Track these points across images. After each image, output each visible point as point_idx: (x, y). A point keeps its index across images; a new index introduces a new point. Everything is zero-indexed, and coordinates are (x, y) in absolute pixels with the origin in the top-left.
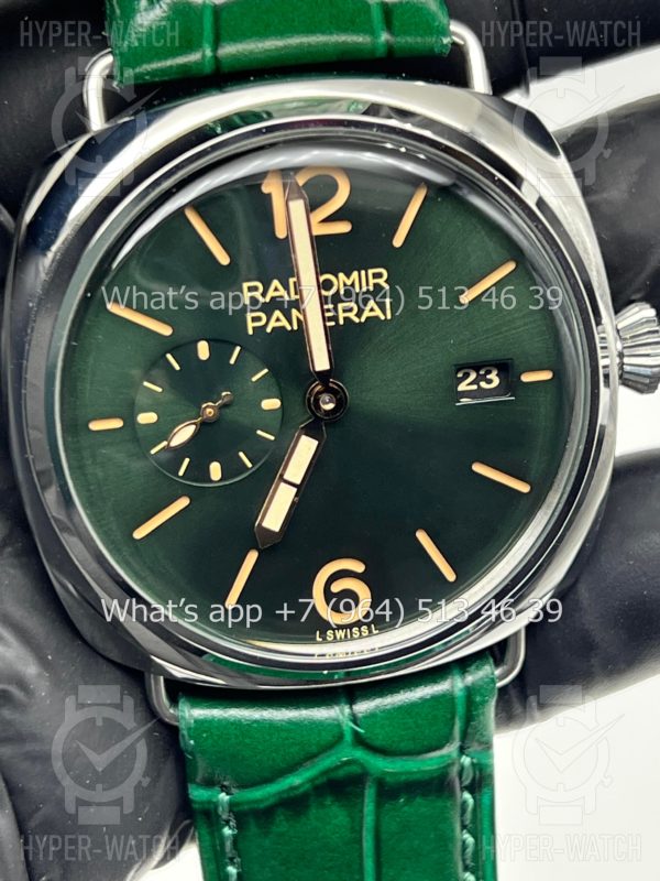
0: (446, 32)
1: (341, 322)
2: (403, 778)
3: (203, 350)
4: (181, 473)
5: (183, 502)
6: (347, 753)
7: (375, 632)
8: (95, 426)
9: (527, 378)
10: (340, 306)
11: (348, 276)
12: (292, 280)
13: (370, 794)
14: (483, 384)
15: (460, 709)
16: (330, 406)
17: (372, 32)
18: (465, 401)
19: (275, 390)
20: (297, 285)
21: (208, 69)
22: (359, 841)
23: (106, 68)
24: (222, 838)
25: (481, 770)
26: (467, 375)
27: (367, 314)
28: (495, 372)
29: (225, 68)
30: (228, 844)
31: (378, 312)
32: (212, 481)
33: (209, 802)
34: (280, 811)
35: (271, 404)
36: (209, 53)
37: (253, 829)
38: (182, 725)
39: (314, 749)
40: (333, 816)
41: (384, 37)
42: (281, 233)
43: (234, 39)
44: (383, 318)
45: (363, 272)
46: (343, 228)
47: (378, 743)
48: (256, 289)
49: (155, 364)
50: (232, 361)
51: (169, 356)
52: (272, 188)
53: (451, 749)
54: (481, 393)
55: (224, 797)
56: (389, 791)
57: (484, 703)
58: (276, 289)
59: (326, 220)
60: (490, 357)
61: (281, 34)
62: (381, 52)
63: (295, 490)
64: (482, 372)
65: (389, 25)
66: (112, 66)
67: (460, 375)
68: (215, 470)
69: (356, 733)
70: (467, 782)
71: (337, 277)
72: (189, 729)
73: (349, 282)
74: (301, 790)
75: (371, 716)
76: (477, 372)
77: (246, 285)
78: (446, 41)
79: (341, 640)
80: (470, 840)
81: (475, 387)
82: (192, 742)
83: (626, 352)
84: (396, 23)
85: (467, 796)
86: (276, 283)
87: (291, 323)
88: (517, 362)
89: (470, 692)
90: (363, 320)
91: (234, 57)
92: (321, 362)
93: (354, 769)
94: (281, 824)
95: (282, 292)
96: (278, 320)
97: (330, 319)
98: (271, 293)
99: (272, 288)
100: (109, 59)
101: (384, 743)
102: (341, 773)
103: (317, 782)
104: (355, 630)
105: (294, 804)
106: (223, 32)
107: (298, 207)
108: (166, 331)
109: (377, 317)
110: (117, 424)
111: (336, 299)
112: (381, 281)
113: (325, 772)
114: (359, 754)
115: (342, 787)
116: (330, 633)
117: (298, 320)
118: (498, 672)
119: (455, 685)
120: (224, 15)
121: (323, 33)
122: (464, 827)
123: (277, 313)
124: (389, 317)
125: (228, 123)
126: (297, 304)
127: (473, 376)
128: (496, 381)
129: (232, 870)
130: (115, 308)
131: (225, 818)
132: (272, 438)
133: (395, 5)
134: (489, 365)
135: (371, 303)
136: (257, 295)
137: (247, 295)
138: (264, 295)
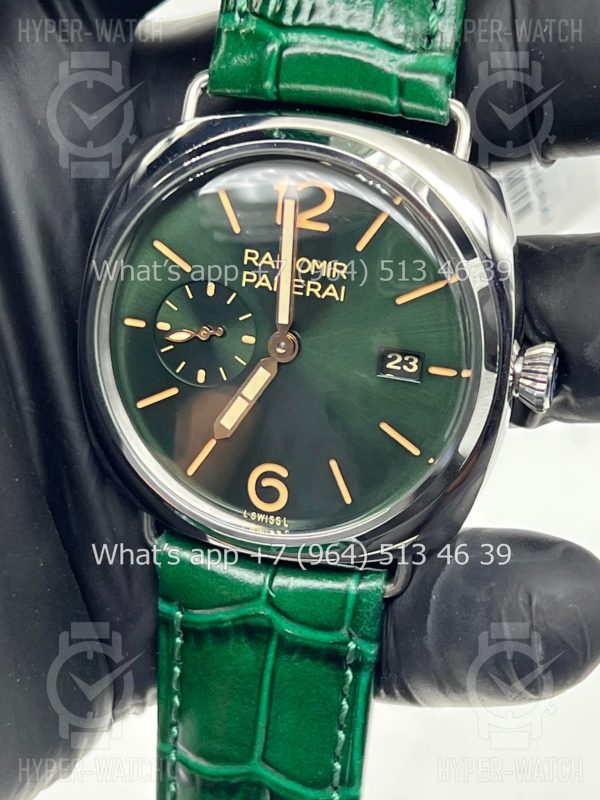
0: (442, 106)
1: (308, 294)
2: (298, 640)
3: (211, 289)
4: (178, 371)
5: (174, 391)
6: (261, 608)
8: (128, 322)
9: (433, 370)
13: (274, 643)
14: (405, 368)
15: (350, 604)
17: (390, 96)
18: (388, 376)
19: (253, 330)
21: (272, 95)
22: (261, 678)
23: (204, 82)
24: (174, 644)
25: (362, 656)
26: (395, 358)
27: (326, 293)
28: (416, 360)
29: (285, 97)
30: (177, 650)
31: (335, 294)
32: (197, 383)
33: (169, 615)
34: (210, 635)
35: (249, 339)
36: (272, 84)
37: (192, 643)
39: (238, 598)
40: (243, 652)
41: (396, 100)
42: (278, 221)
44: (337, 299)
46: (324, 228)
47: (283, 608)
48: (253, 255)
49: (175, 291)
50: (229, 302)
51: (187, 287)
52: (279, 187)
53: (343, 632)
54: (402, 373)
55: (179, 614)
56: (287, 647)
57: (369, 605)
58: (267, 259)
59: (311, 219)
60: (408, 348)
61: (322, 84)
63: (247, 404)
64: (407, 358)
65: (401, 93)
67: (390, 356)
68: (201, 376)
69: (269, 596)
70: (350, 662)
74: (226, 625)
75: (283, 587)
76: (403, 357)
77: (247, 251)
78: (444, 113)
80: (346, 706)
81: (399, 368)
84: (406, 93)
85: (349, 673)
86: (268, 255)
88: (429, 357)
89: (360, 595)
90: (323, 296)
91: (291, 92)
92: (283, 318)
93: (264, 622)
94: (209, 645)
95: (271, 262)
98: (263, 261)
99: (265, 258)
101: (288, 610)
102: (252, 621)
103: (238, 622)
105: (219, 633)
107: (290, 205)
109: (333, 298)
110: (142, 324)
113: (243, 617)
114: (269, 612)
115: (255, 632)
119: (352, 586)
121: (353, 87)
122: (343, 695)
124: (342, 299)
127: (399, 359)
128: (415, 368)
129: (177, 670)
130: (158, 245)
131: (178, 630)
132: (244, 364)
133: (408, 79)
134: (412, 355)
135: (332, 286)
136: (254, 260)
137: (247, 258)
138: (258, 261)
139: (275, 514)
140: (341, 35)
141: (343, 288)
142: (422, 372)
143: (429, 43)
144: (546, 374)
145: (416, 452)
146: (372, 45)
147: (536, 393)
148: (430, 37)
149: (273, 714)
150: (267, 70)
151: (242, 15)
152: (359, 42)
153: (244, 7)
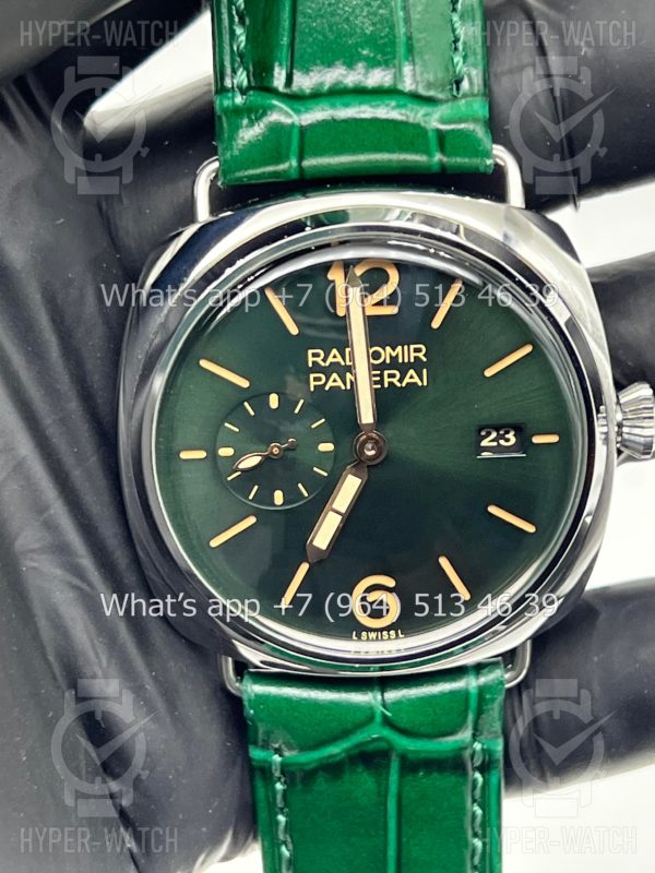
0: (488, 154)
1: (386, 385)
2: (423, 755)
3: (274, 401)
4: (251, 497)
5: (252, 520)
6: (376, 732)
7: (401, 636)
8: (184, 455)
9: (537, 440)
10: (386, 373)
11: (394, 349)
13: (395, 766)
14: (502, 442)
15: (473, 703)
16: (371, 453)
17: (428, 153)
18: (486, 455)
19: (330, 435)
20: (352, 354)
21: (294, 175)
22: (385, 805)
23: (213, 171)
24: (274, 792)
25: (490, 755)
26: (489, 434)
27: (407, 380)
28: (512, 433)
29: (308, 176)
30: (279, 797)
31: (416, 380)
32: (275, 505)
33: (265, 761)
34: (320, 773)
35: (327, 447)
36: (294, 163)
37: (299, 787)
38: (245, 697)
39: (349, 726)
40: (362, 782)
41: (438, 157)
43: (316, 154)
44: (420, 384)
45: (406, 347)
46: (392, 310)
47: (403, 724)
48: (317, 355)
49: (233, 411)
50: (297, 411)
51: (246, 404)
52: (336, 276)
53: (465, 735)
54: (500, 449)
55: (277, 758)
56: (411, 766)
57: (493, 700)
58: (335, 357)
60: (508, 420)
61: (354, 151)
62: (436, 168)
63: (340, 517)
64: (502, 432)
65: (442, 148)
66: (217, 171)
67: (483, 433)
68: (279, 497)
69: (384, 716)
70: (478, 764)
71: (384, 349)
72: (250, 700)
73: (394, 354)
74: (338, 758)
75: (398, 703)
76: (498, 432)
77: (310, 352)
78: (489, 162)
79: (373, 640)
80: (479, 812)
81: (495, 444)
82: (252, 712)
83: (624, 423)
84: (448, 148)
85: (478, 775)
86: (334, 351)
87: (345, 384)
88: (529, 426)
89: (482, 690)
90: (404, 385)
91: (315, 167)
92: (367, 415)
93: (382, 745)
94: (321, 784)
95: (339, 359)
96: (335, 381)
97: (376, 383)
98: (330, 359)
99: (332, 355)
100: (216, 164)
101: (407, 725)
102: (371, 747)
103: (351, 753)
104: (385, 633)
105: (333, 769)
106: (306, 148)
107: (355, 293)
108: (245, 384)
109: (415, 384)
110: (202, 454)
111: (382, 367)
112: (421, 355)
113: (358, 746)
114: (387, 733)
115: (372, 759)
116: (364, 634)
117: (351, 382)
118: (507, 676)
119: (471, 683)
120: (308, 134)
121: (388, 151)
122: (474, 801)
123: (335, 376)
124: (425, 384)
126: (350, 369)
127: (494, 435)
128: (513, 440)
129: (282, 818)
130: (204, 363)
131: (277, 774)
132: (326, 474)
133: (448, 132)
134: (507, 427)
135: (412, 372)
136: (319, 360)
137: (311, 359)
138: (324, 360)
139: (388, 629)
140: (367, 98)
141: (425, 371)
142: (524, 443)
143: (458, 89)
144: (650, 417)
145: (530, 529)
146: (401, 103)
147: (642, 439)
148: (458, 83)
149: (404, 840)
150: (289, 149)
151: (243, 92)
152: (387, 102)
153: (245, 83)
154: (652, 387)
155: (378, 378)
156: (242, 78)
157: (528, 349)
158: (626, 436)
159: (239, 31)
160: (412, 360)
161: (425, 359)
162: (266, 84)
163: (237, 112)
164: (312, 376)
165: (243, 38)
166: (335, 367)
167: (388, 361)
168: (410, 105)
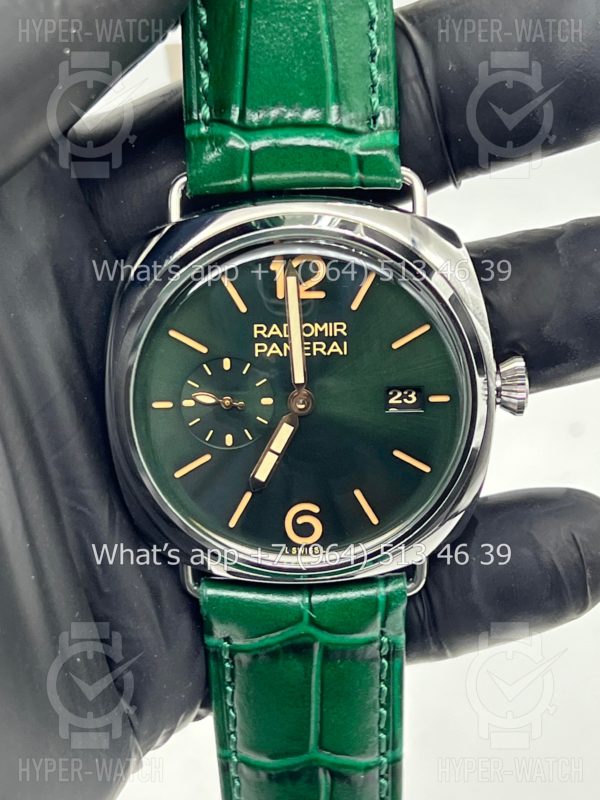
0: (398, 175)
1: (315, 354)
2: (340, 647)
3: (227, 364)
4: (207, 439)
5: (207, 458)
6: (303, 628)
7: (322, 552)
8: (156, 405)
9: (432, 399)
10: (315, 344)
11: (321, 325)
12: (285, 326)
14: (406, 400)
15: (381, 608)
16: (301, 406)
17: (351, 173)
18: (392, 410)
19: (270, 393)
20: (288, 329)
21: (246, 187)
23: (183, 184)
24: (224, 670)
25: (395, 647)
26: (395, 394)
27: (331, 350)
28: (414, 393)
29: (257, 187)
30: (227, 673)
31: (338, 350)
32: (226, 446)
33: (217, 647)
35: (267, 401)
36: (245, 179)
38: (201, 601)
39: (284, 624)
40: (294, 666)
41: (357, 175)
42: (280, 295)
43: (262, 172)
44: (341, 353)
46: (321, 295)
47: (324, 624)
48: (261, 329)
49: (196, 371)
50: (244, 372)
51: (205, 366)
52: (277, 267)
53: (374, 632)
54: (403, 406)
55: (226, 644)
57: (397, 607)
58: (275, 330)
59: (309, 290)
60: (410, 384)
61: (292, 170)
63: (277, 457)
64: (406, 393)
65: (361, 168)
66: (186, 183)
67: (391, 393)
68: (229, 440)
69: (311, 617)
70: (385, 653)
72: (205, 603)
73: (321, 330)
74: (274, 648)
75: (320, 604)
76: (402, 392)
77: (256, 326)
78: (399, 181)
79: (301, 554)
80: (385, 688)
81: (400, 402)
82: (206, 611)
83: (503, 388)
84: (366, 169)
85: (384, 661)
86: (275, 326)
87: (283, 352)
88: (426, 388)
89: (389, 598)
90: (329, 353)
91: (261, 182)
92: (299, 377)
93: (309, 639)
95: (278, 332)
97: (307, 351)
98: (271, 332)
100: (185, 179)
101: (329, 625)
102: (300, 641)
103: (285, 644)
104: (310, 549)
106: (255, 169)
107: (292, 281)
108: (204, 350)
110: (169, 405)
111: (312, 339)
112: (342, 331)
113: (290, 639)
114: (312, 630)
115: (300, 649)
116: (294, 549)
118: (409, 587)
119: (380, 591)
120: (256, 157)
121: (318, 171)
122: (381, 680)
123: (274, 345)
124: (345, 353)
125: (263, 223)
126: (287, 340)
127: (399, 394)
128: (414, 399)
129: (229, 689)
130: (173, 333)
131: (226, 657)
132: (266, 422)
133: (365, 156)
134: (410, 389)
135: (335, 344)
136: (262, 332)
137: (256, 332)
138: (267, 333)
140: (303, 130)
141: (345, 343)
142: (423, 402)
143: (375, 123)
144: (523, 384)
145: (427, 469)
146: (329, 134)
147: (516, 401)
148: (375, 118)
150: (241, 168)
151: (207, 123)
152: (318, 133)
153: (208, 116)
154: (525, 361)
155: (308, 348)
156: (206, 112)
157: (426, 328)
158: (505, 399)
159: (204, 75)
160: (336, 334)
161: (345, 334)
162: (224, 117)
163: (202, 138)
164: (257, 345)
165: (207, 81)
166: (274, 338)
167: (316, 335)
168: (336, 137)
